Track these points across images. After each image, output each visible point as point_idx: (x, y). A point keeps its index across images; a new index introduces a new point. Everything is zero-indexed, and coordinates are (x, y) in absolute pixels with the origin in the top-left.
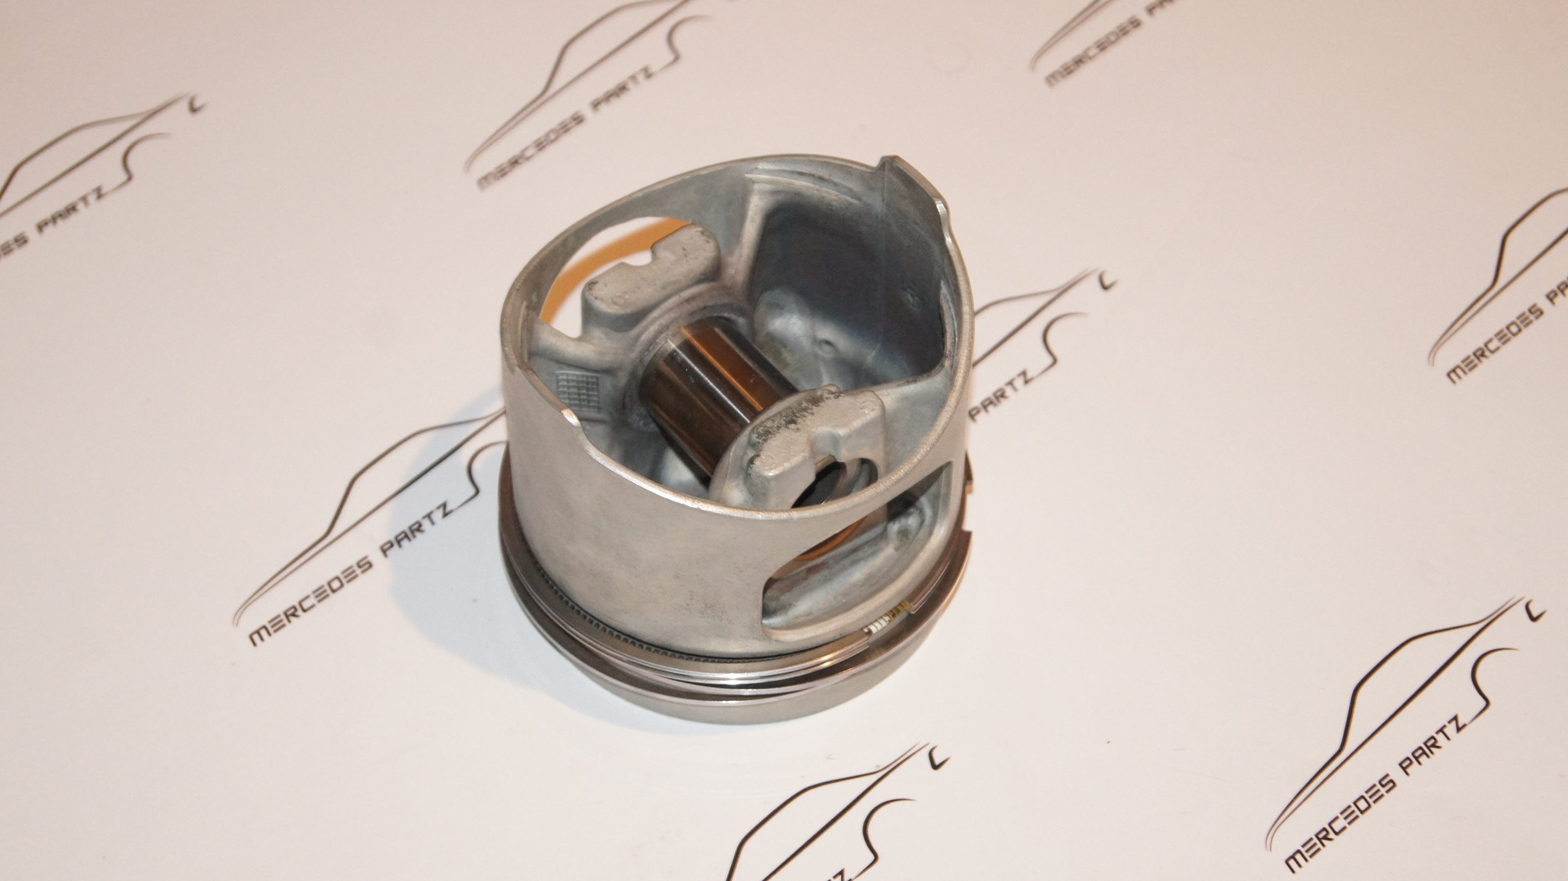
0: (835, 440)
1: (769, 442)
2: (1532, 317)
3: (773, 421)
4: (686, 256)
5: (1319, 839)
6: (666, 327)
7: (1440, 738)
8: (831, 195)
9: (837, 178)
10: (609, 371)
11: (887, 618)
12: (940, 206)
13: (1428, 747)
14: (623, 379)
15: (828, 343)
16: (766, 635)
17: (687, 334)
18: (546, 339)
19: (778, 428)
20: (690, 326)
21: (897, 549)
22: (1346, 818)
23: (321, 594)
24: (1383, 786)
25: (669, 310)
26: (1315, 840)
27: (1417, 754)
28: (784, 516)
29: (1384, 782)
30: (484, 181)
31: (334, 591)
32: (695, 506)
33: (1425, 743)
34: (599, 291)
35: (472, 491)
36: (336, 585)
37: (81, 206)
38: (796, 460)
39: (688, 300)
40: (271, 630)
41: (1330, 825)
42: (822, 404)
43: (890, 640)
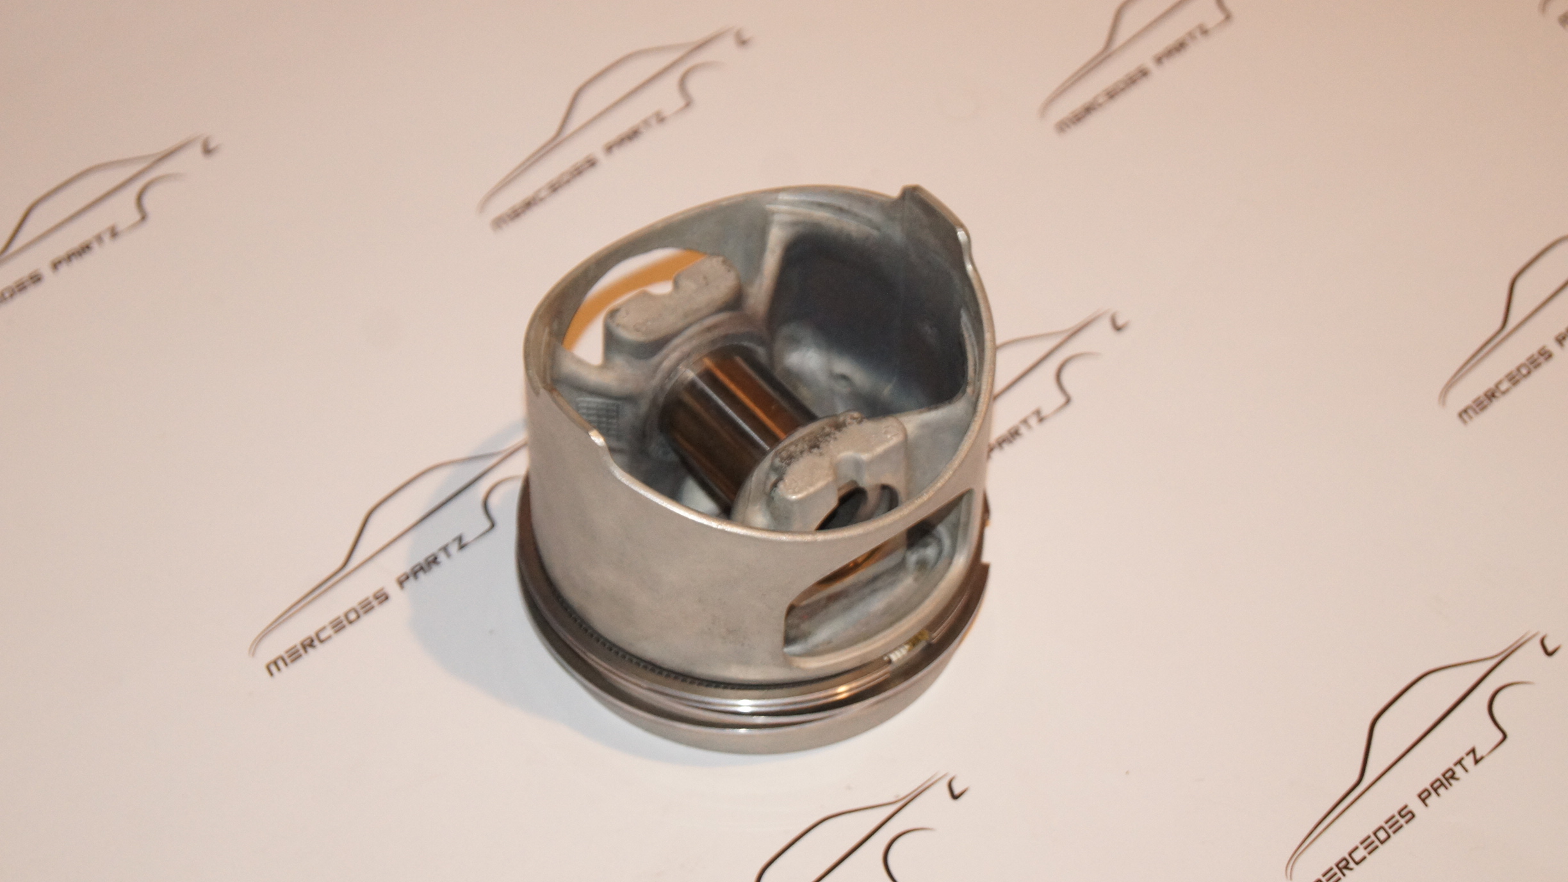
0: (858, 465)
1: (792, 466)
2: (1541, 359)
3: (796, 446)
4: (707, 284)
5: (1340, 870)
6: (688, 355)
7: (1458, 770)
8: (851, 227)
9: (857, 208)
10: (630, 399)
11: (907, 647)
12: (961, 235)
13: (1447, 780)
14: (644, 407)
15: (844, 377)
16: (787, 661)
17: (708, 363)
18: (568, 367)
19: (802, 452)
20: (712, 355)
21: (916, 579)
22: (1366, 848)
23: (338, 626)
24: (1403, 817)
25: (691, 338)
26: (1336, 870)
27: (1436, 785)
28: (809, 538)
29: (1403, 813)
30: (499, 223)
31: (351, 622)
32: (720, 527)
33: (1444, 775)
34: (621, 318)
35: (487, 525)
36: (353, 616)
37: (95, 246)
38: (820, 484)
39: (709, 329)
40: (288, 661)
41: (1350, 855)
42: (844, 429)
43: (909, 670)
